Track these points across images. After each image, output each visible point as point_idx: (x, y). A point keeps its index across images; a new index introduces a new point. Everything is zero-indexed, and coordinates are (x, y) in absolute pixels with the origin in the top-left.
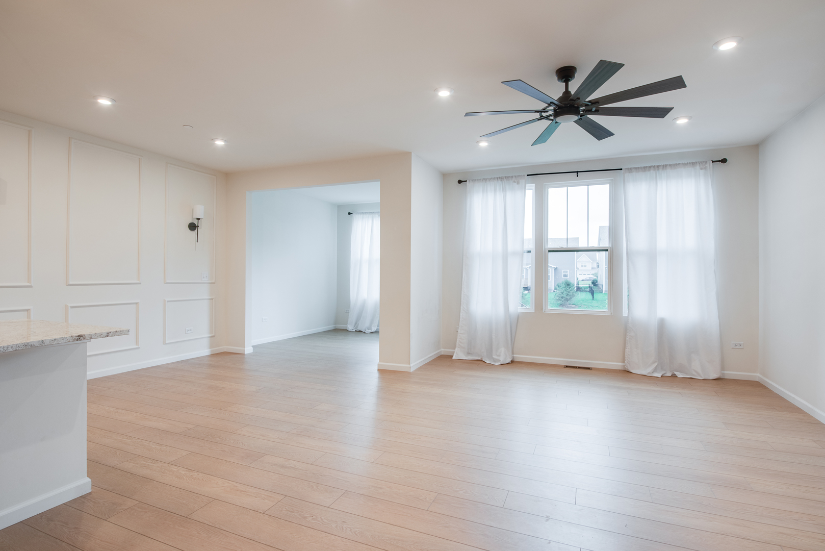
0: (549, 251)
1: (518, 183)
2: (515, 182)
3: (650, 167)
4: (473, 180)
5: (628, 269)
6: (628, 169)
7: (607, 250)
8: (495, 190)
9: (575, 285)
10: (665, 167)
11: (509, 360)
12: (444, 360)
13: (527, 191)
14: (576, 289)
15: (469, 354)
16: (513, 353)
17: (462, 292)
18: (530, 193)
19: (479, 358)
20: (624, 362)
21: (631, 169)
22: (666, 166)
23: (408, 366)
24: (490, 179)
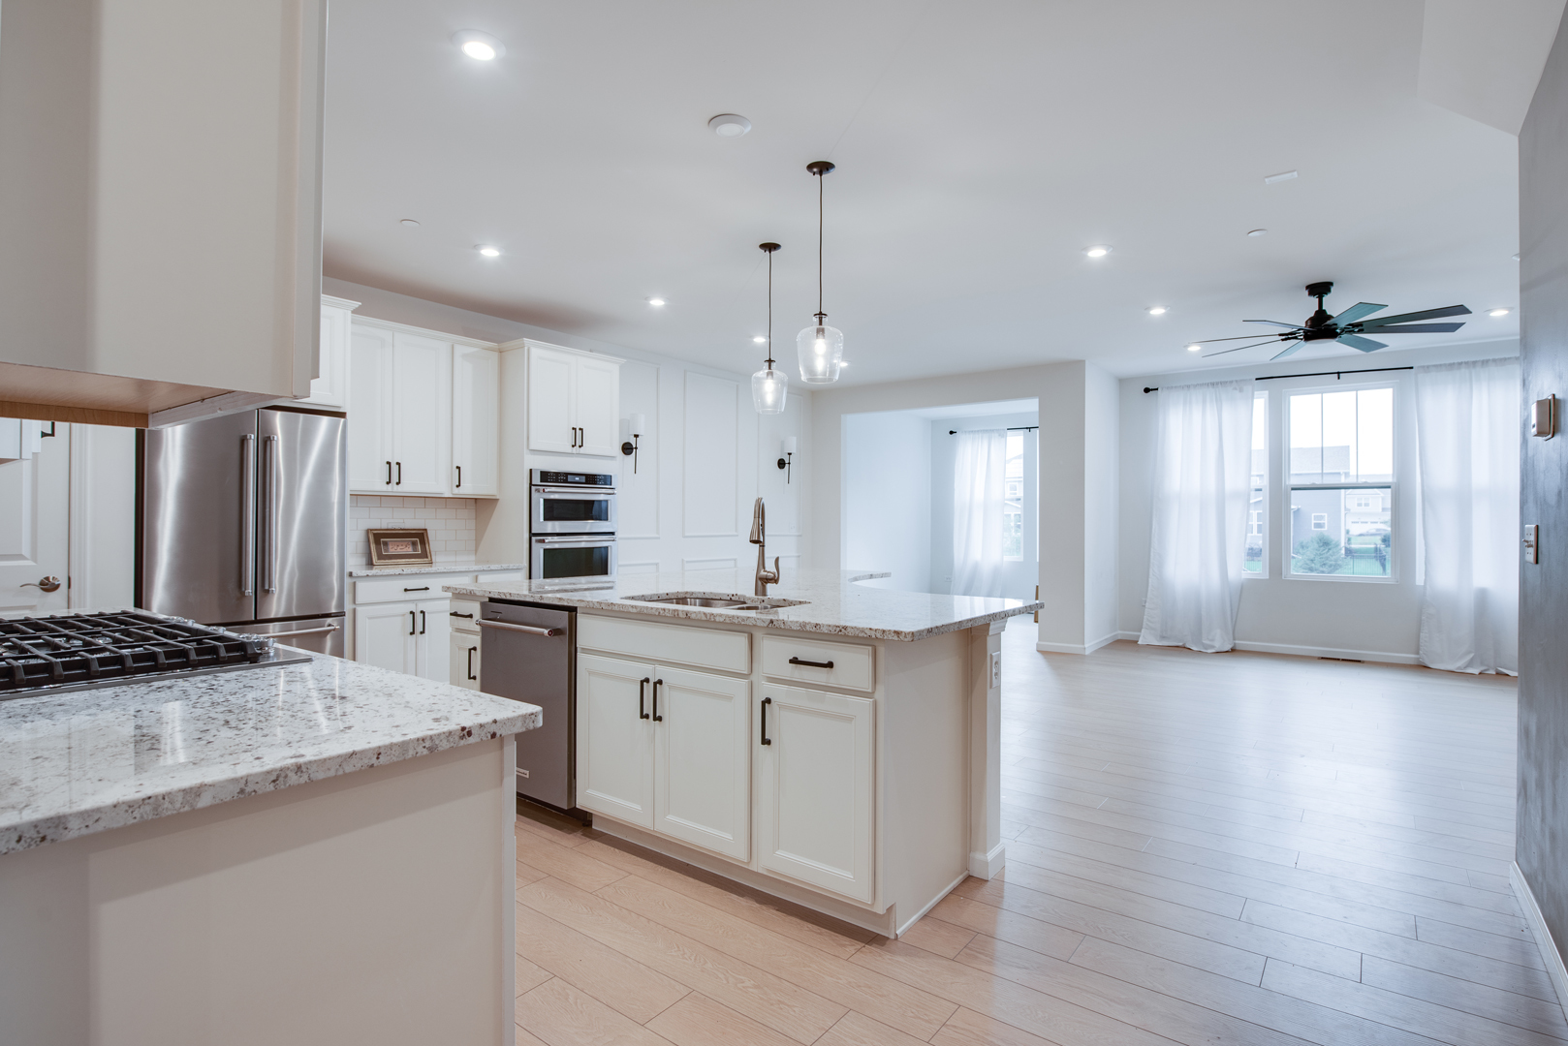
0: (1293, 489)
1: (1241, 390)
2: (1235, 389)
3: (1460, 364)
4: (1168, 388)
5: (1424, 515)
6: (1423, 367)
7: (1389, 487)
8: (1204, 402)
9: (1343, 544)
10: (1485, 363)
11: (1228, 647)
12: (1124, 645)
13: (1255, 400)
14: (1343, 551)
15: (1163, 638)
16: (1234, 639)
17: (1152, 550)
18: (1260, 403)
19: (1180, 644)
20: (1418, 653)
21: (1428, 367)
22: (1487, 361)
23: (1081, 646)
24: (1195, 386)
